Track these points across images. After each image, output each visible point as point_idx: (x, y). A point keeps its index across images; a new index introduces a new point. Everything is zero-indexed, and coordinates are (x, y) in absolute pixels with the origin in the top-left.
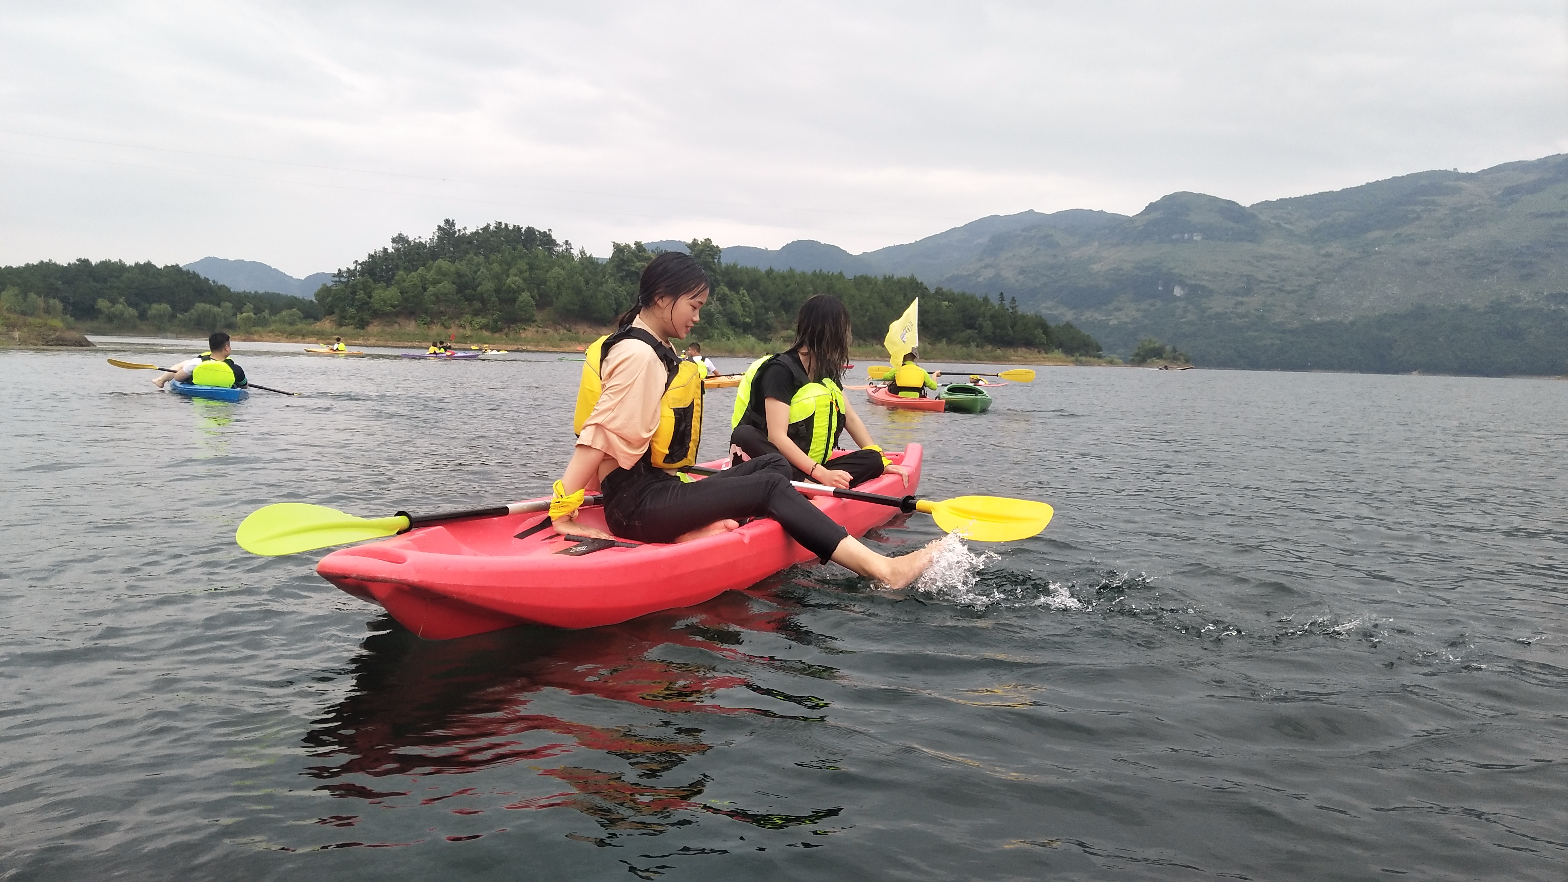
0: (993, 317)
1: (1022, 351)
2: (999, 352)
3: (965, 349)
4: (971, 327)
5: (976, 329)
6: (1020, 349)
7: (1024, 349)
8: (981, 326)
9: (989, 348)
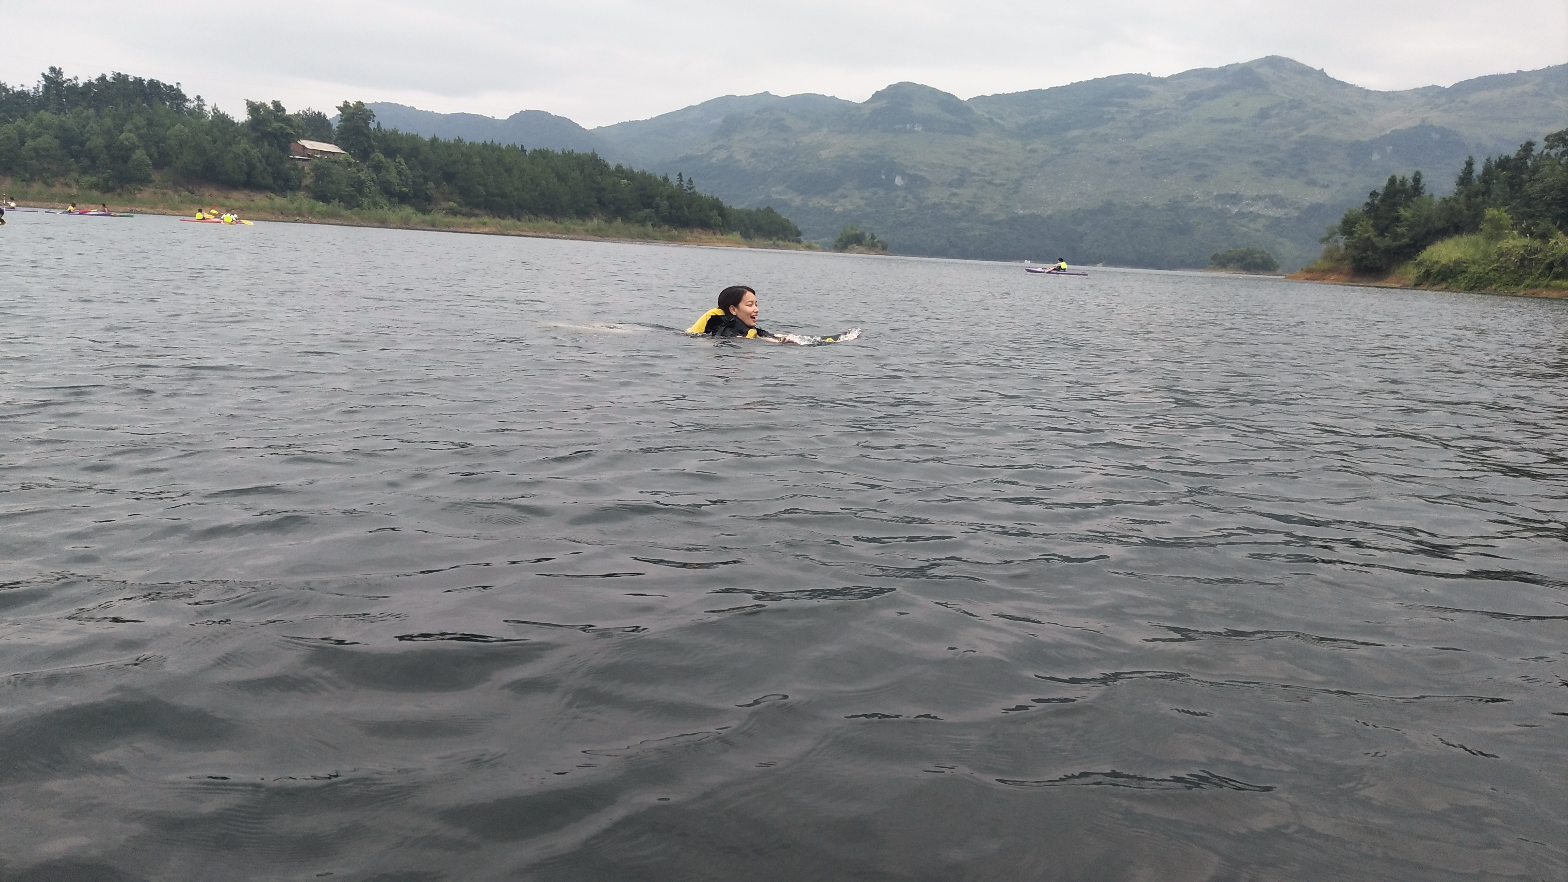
0: (669, 198)
1: (697, 232)
2: (675, 232)
3: (641, 228)
4: (649, 206)
5: (653, 208)
6: (695, 230)
7: (699, 230)
8: (658, 206)
9: (666, 227)
